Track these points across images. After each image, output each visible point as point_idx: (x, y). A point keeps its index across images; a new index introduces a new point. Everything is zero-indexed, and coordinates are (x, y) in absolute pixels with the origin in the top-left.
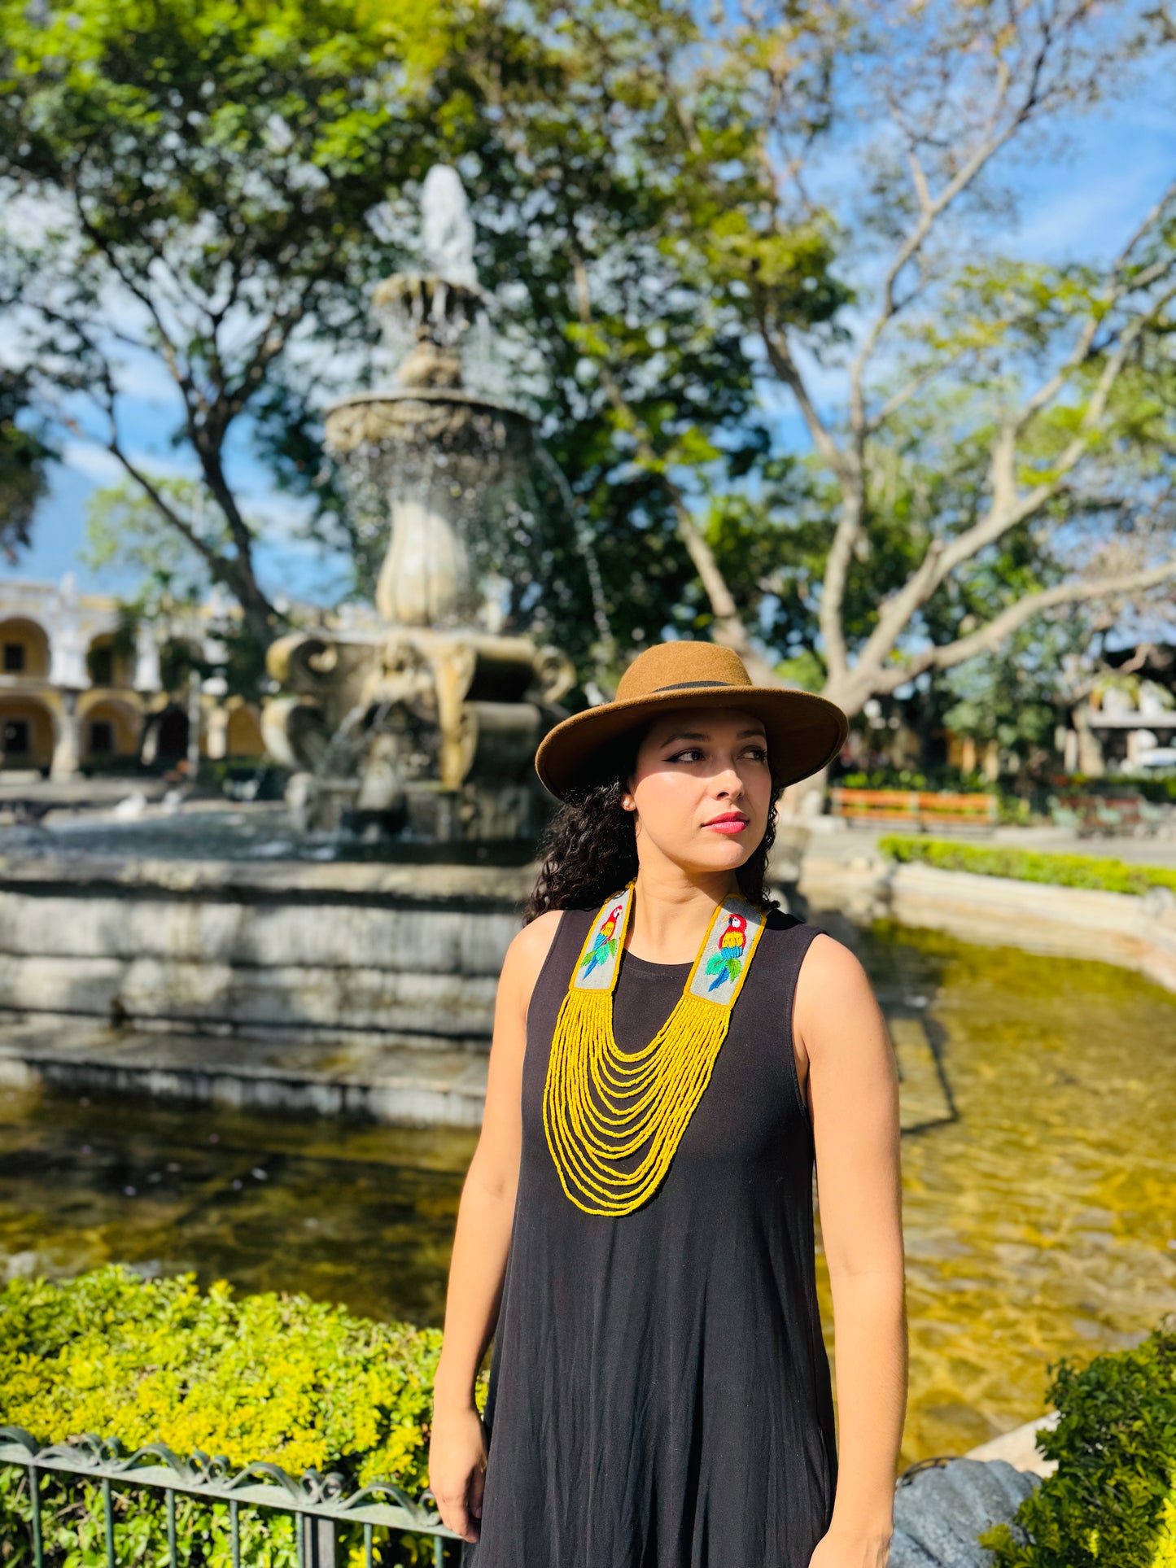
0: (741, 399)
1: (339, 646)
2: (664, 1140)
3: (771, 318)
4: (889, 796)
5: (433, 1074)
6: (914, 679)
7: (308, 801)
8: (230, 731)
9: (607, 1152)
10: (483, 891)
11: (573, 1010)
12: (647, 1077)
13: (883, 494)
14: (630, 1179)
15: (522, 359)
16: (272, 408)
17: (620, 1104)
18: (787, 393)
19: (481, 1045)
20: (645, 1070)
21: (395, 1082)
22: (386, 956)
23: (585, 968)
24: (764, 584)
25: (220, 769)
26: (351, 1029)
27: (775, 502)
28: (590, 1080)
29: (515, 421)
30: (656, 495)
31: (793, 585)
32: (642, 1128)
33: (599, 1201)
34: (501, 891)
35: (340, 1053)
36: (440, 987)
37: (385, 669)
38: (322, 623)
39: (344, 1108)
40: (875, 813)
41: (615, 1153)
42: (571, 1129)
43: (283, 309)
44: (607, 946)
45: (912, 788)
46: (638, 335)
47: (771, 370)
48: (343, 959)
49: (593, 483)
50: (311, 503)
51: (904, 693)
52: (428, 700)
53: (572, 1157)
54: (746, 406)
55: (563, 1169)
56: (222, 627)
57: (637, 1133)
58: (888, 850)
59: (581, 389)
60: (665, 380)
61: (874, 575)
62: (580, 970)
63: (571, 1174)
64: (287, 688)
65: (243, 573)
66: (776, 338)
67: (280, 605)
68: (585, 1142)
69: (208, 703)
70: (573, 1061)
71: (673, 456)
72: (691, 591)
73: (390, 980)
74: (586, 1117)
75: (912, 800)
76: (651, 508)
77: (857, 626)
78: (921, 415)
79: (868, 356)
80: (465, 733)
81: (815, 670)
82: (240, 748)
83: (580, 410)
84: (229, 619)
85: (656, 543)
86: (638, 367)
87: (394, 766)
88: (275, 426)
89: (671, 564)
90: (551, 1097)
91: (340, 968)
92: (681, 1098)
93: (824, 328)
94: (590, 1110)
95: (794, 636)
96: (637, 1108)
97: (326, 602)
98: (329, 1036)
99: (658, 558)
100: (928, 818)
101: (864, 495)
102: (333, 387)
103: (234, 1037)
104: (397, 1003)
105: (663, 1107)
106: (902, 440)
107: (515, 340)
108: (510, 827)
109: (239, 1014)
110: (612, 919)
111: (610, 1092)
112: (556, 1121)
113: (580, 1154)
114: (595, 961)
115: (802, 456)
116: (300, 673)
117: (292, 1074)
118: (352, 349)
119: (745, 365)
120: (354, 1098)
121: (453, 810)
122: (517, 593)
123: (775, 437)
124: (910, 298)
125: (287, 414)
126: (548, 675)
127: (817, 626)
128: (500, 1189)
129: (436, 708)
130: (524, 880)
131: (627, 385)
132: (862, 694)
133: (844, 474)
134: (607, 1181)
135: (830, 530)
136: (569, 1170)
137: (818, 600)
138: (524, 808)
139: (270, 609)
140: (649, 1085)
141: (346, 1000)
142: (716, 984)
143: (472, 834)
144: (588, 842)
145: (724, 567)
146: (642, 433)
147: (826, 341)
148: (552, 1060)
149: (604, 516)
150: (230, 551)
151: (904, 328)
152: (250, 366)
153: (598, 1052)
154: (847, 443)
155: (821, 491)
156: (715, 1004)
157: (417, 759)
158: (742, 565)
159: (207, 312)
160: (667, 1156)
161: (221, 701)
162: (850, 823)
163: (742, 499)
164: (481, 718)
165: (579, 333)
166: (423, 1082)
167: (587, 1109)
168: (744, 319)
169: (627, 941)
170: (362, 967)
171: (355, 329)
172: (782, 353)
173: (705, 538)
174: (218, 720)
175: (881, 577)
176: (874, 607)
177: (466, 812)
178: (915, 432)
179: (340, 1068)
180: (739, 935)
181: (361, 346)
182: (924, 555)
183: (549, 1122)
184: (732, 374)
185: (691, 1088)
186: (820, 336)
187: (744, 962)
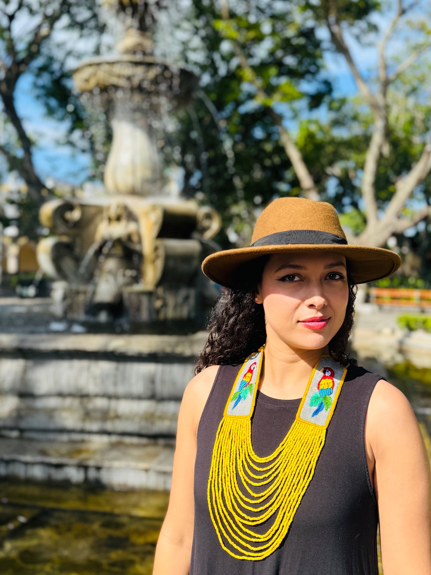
0: (315, 64)
1: (83, 207)
2: (284, 513)
3: (332, 18)
4: (403, 292)
5: (139, 459)
6: (416, 224)
7: (65, 298)
8: (20, 258)
9: (248, 520)
10: (168, 350)
11: (226, 429)
12: (273, 473)
13: (397, 119)
14: (262, 538)
15: (189, 41)
16: (44, 69)
17: (257, 490)
18: (341, 59)
19: (168, 441)
20: (272, 468)
21: (116, 464)
22: (111, 389)
23: (233, 403)
24: (329, 170)
25: (14, 280)
26: (90, 433)
27: (337, 123)
28: (237, 474)
29: (185, 74)
30: (267, 120)
31: (346, 172)
32: (270, 506)
33: (243, 551)
34: (179, 350)
35: (83, 446)
36: (144, 406)
37: (110, 220)
38: (73, 194)
39: (86, 480)
40: (395, 301)
41: (253, 521)
42: (225, 506)
43: (50, 11)
44: (248, 387)
45: (415, 287)
46: (256, 27)
47: (333, 47)
48: (85, 392)
49: (231, 112)
50: (67, 124)
51: (410, 233)
52: (135, 238)
53: (226, 524)
54: (318, 68)
55: (220, 531)
56: (15, 197)
57: (267, 509)
58: (403, 323)
59: (223, 58)
60: (272, 53)
61: (392, 166)
62: (230, 404)
63: (225, 535)
64: (53, 232)
65: (27, 165)
66: (335, 29)
67: (49, 184)
68: (234, 514)
69: (7, 241)
70: (226, 462)
71: (277, 97)
72: (288, 175)
73: (114, 404)
74: (235, 498)
75: (416, 294)
76: (265, 127)
77: (383, 194)
78: (419, 73)
79: (388, 39)
80: (157, 257)
81: (359, 220)
82: (25, 267)
83: (223, 71)
84: (19, 192)
85: (268, 147)
86: (256, 46)
87: (115, 276)
88: (45, 79)
89: (277, 160)
90: (213, 485)
91: (84, 396)
92: (295, 486)
93: (362, 24)
94: (237, 493)
95: (346, 200)
96: (267, 493)
97: (76, 182)
98: (77, 437)
99: (269, 155)
100: (425, 304)
101: (386, 119)
102: (79, 56)
103: (20, 438)
104: (117, 417)
105: (283, 492)
106: (408, 88)
107: (185, 30)
108: (184, 312)
109: (23, 424)
110: (250, 371)
111: (250, 482)
112: (216, 501)
113: (231, 522)
114: (240, 398)
115: (351, 97)
116: (59, 223)
117: (54, 460)
118: (90, 35)
119: (317, 44)
120: (92, 474)
121: (150, 302)
122: (188, 176)
123: (335, 86)
124: (412, 6)
125: (52, 73)
126: (206, 223)
127: (361, 195)
128: (181, 541)
129: (140, 242)
130: (192, 343)
131: (250, 56)
132: (386, 233)
133: (375, 106)
134: (248, 539)
135: (367, 140)
136: (224, 532)
137: (361, 180)
138: (192, 301)
139: (43, 186)
140: (275, 478)
141: (87, 415)
142: (316, 412)
143: (162, 316)
144: (235, 324)
145: (307, 160)
146: (259, 83)
147: (363, 32)
148: (213, 461)
149: (238, 132)
150: (20, 153)
151: (409, 23)
152: (31, 44)
153: (242, 456)
154: (377, 88)
155: (362, 117)
156: (316, 425)
157: (130, 273)
158: (317, 159)
159: (5, 14)
160: (287, 523)
161: (15, 240)
162: (381, 307)
163: (316, 122)
164: (166, 249)
165: (221, 26)
166: (133, 464)
167: (235, 493)
168: (317, 18)
169: (260, 385)
170: (96, 396)
171: (92, 23)
172: (338, 37)
173: (296, 144)
174: (13, 251)
175: (397, 166)
176: (393, 184)
177: (158, 304)
178: (415, 83)
179: (83, 456)
180: (330, 380)
181: (95, 34)
182: (421, 153)
183: (211, 501)
184: (310, 49)
185: (302, 480)
186: (360, 28)
187: (333, 398)
